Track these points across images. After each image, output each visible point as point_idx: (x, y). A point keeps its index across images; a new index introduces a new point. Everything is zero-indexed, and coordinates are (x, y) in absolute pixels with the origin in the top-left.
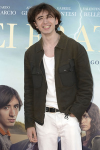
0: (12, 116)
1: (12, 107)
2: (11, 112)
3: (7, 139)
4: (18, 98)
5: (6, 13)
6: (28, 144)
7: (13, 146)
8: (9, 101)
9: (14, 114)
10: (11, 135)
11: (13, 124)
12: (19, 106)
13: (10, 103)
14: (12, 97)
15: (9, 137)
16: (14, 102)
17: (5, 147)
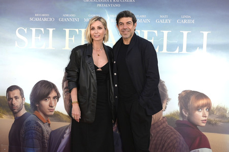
0: (52, 107)
1: (52, 99)
2: (51, 103)
3: (48, 126)
4: (56, 91)
5: (46, 19)
6: (65, 131)
7: (53, 132)
8: (49, 93)
9: (53, 105)
10: (51, 122)
11: (53, 113)
12: (57, 97)
13: (50, 96)
14: (51, 90)
15: (49, 124)
16: (53, 94)
17: (45, 133)
